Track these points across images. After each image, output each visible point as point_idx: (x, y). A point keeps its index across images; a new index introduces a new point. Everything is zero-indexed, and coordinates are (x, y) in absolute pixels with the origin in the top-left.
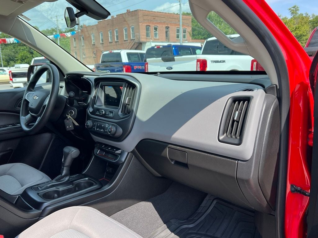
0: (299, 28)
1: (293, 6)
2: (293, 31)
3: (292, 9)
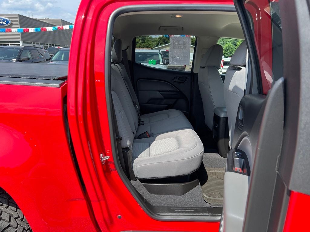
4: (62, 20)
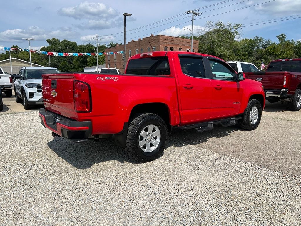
0: (285, 52)
1: (281, 34)
2: (280, 54)
3: (280, 36)
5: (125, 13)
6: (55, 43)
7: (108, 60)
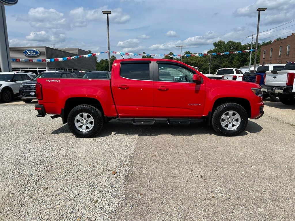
4: (78, 49)
5: (259, 9)
6: (220, 46)
7: (264, 58)
